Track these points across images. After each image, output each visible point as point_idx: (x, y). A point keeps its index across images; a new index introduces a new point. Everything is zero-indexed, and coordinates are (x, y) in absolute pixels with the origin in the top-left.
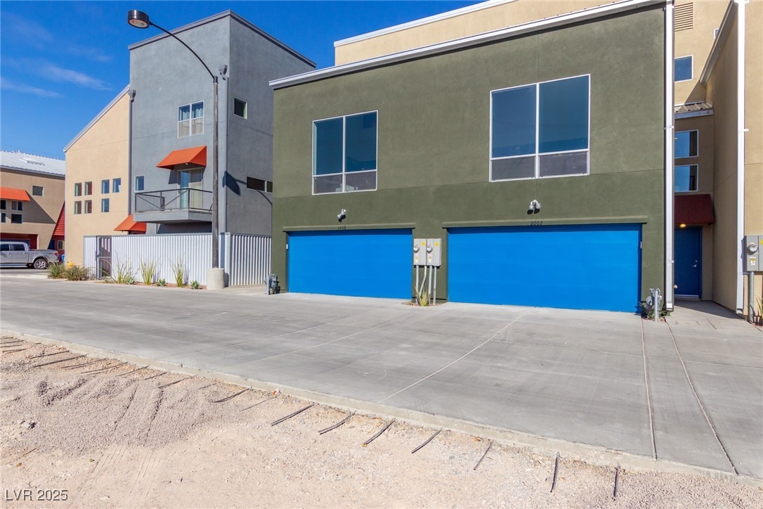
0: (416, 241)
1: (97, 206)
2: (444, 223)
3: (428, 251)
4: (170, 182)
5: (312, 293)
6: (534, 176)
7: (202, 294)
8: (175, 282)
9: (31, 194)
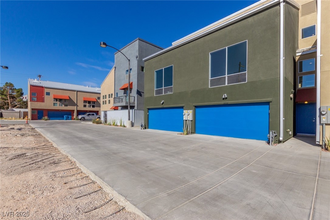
0: (184, 111)
1: (107, 102)
2: (194, 104)
3: (188, 115)
4: (124, 94)
5: (155, 129)
6: (225, 84)
7: (125, 129)
8: (120, 125)
9: (97, 99)
